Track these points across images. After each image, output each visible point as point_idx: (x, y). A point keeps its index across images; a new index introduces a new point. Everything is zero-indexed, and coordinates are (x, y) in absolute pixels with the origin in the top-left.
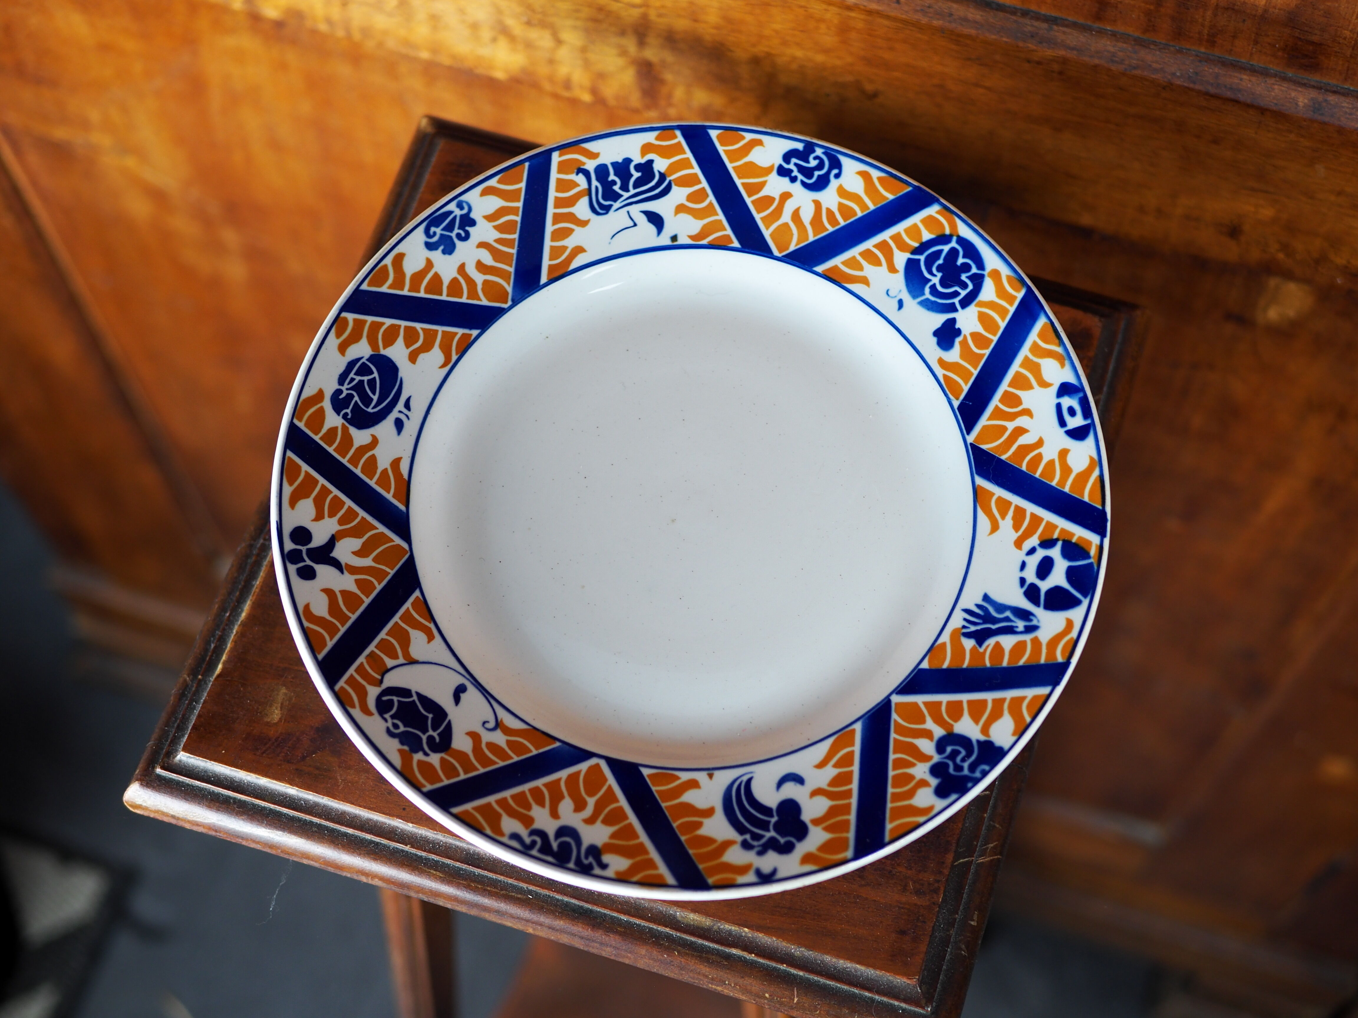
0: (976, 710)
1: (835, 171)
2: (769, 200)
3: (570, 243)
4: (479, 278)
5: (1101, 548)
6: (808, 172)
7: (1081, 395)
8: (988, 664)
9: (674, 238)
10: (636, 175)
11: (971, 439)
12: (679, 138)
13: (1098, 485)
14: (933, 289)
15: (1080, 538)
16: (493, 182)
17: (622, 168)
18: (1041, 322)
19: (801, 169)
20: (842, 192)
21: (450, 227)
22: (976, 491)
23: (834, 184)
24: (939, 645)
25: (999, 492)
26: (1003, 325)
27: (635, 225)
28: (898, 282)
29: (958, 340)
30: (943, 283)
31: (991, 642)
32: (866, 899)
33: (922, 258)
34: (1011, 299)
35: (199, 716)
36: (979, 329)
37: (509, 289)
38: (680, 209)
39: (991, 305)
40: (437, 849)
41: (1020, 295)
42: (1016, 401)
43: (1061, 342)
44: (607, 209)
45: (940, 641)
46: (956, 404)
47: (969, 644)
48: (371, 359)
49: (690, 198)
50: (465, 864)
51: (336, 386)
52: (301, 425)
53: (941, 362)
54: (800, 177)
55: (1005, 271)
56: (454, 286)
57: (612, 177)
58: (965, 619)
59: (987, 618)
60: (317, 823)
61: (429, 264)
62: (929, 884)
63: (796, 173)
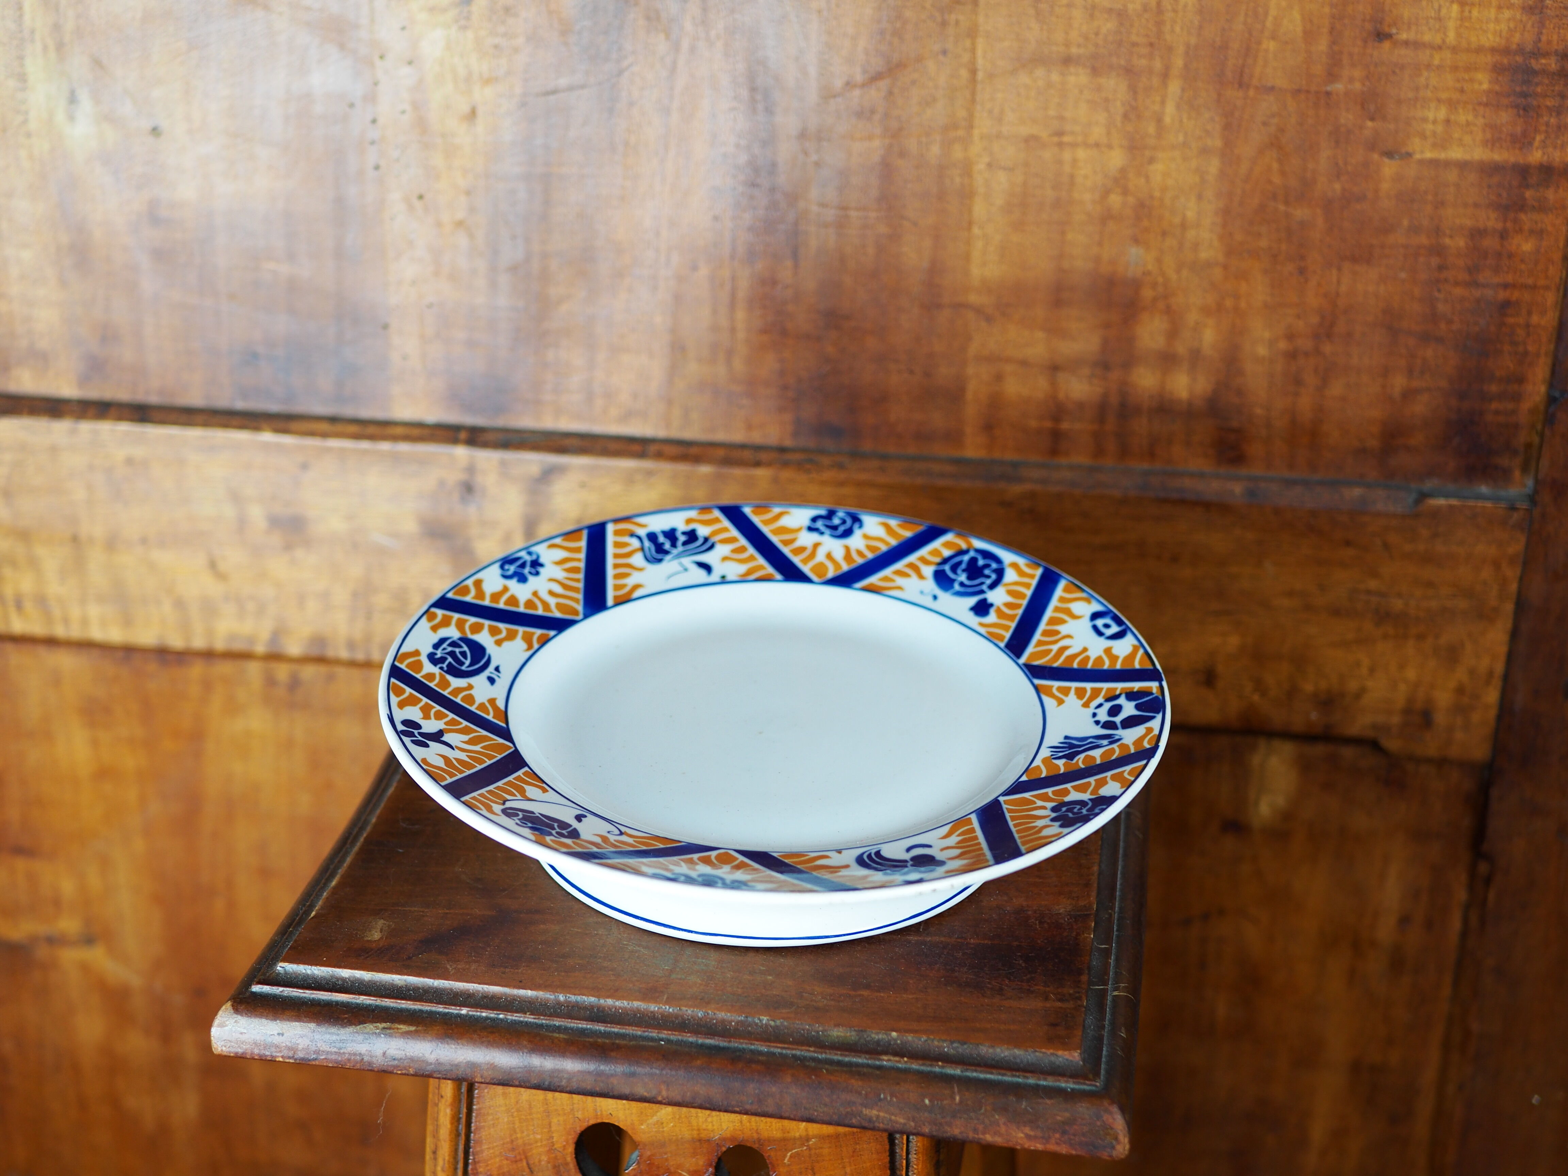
0: (1082, 789)
1: (856, 526)
2: (802, 549)
3: (630, 581)
4: (552, 601)
5: (1161, 688)
6: (835, 528)
7: (1111, 615)
8: (1083, 766)
9: (723, 577)
10: (682, 539)
11: (1022, 661)
12: (717, 513)
13: (1146, 658)
14: (962, 584)
15: (1140, 688)
16: (558, 541)
17: (671, 535)
18: (1062, 584)
19: (828, 526)
20: (866, 537)
21: (523, 565)
22: (1037, 688)
23: (858, 533)
24: (1032, 768)
25: (1056, 684)
26: (1029, 593)
27: (686, 570)
28: (930, 585)
29: (992, 611)
30: (969, 578)
31: (1082, 756)
32: (1011, 1007)
33: (947, 568)
34: (1032, 576)
35: (296, 941)
36: (1009, 599)
37: (580, 608)
38: (725, 559)
39: (1016, 583)
40: (558, 1013)
41: (1039, 572)
42: (1057, 632)
43: (1083, 590)
44: (660, 561)
45: (1033, 765)
46: (1002, 645)
47: (1061, 763)
48: (461, 639)
49: (734, 551)
50: (589, 1021)
51: (431, 650)
52: (403, 666)
53: (981, 625)
54: (828, 532)
55: (1021, 561)
56: (529, 604)
57: (661, 539)
58: (1052, 751)
59: (1072, 746)
60: (427, 1011)
61: (506, 589)
62: (1070, 994)
63: (822, 528)
